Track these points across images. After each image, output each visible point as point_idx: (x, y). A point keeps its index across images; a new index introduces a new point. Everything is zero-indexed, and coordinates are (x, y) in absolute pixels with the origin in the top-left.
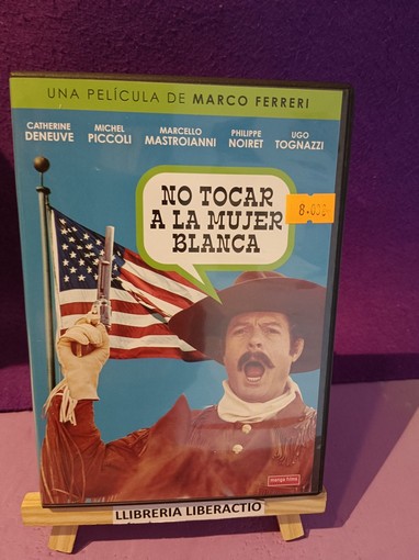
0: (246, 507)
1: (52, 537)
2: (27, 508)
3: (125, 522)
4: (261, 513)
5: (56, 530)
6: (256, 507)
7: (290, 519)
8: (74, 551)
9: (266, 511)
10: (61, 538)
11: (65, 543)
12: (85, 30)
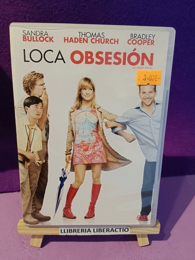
1: (32, 239)
2: (20, 226)
3: (65, 234)
6: (126, 230)
7: (143, 236)
9: (131, 232)
11: (38, 242)
12: (40, 6)
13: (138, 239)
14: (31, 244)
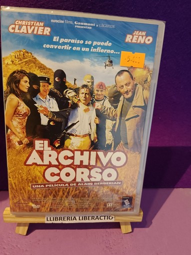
0: (106, 217)
1: (17, 227)
2: (6, 214)
3: (51, 222)
4: (113, 221)
5: (19, 225)
6: (111, 218)
7: (126, 224)
8: (27, 234)
9: (115, 220)
10: (21, 228)
11: (23, 230)
12: (43, 4)
13: (121, 226)
14: (17, 232)
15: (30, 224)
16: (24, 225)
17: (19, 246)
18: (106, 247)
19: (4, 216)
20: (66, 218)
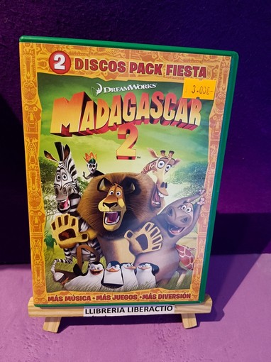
0: (164, 308)
4: (172, 312)
5: (48, 319)
8: (59, 331)
10: (51, 324)
15: (63, 318)
16: (55, 319)
17: (46, 336)
18: (159, 339)
19: (29, 308)
20: (111, 310)
